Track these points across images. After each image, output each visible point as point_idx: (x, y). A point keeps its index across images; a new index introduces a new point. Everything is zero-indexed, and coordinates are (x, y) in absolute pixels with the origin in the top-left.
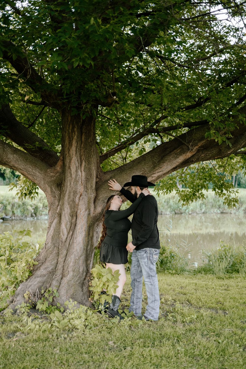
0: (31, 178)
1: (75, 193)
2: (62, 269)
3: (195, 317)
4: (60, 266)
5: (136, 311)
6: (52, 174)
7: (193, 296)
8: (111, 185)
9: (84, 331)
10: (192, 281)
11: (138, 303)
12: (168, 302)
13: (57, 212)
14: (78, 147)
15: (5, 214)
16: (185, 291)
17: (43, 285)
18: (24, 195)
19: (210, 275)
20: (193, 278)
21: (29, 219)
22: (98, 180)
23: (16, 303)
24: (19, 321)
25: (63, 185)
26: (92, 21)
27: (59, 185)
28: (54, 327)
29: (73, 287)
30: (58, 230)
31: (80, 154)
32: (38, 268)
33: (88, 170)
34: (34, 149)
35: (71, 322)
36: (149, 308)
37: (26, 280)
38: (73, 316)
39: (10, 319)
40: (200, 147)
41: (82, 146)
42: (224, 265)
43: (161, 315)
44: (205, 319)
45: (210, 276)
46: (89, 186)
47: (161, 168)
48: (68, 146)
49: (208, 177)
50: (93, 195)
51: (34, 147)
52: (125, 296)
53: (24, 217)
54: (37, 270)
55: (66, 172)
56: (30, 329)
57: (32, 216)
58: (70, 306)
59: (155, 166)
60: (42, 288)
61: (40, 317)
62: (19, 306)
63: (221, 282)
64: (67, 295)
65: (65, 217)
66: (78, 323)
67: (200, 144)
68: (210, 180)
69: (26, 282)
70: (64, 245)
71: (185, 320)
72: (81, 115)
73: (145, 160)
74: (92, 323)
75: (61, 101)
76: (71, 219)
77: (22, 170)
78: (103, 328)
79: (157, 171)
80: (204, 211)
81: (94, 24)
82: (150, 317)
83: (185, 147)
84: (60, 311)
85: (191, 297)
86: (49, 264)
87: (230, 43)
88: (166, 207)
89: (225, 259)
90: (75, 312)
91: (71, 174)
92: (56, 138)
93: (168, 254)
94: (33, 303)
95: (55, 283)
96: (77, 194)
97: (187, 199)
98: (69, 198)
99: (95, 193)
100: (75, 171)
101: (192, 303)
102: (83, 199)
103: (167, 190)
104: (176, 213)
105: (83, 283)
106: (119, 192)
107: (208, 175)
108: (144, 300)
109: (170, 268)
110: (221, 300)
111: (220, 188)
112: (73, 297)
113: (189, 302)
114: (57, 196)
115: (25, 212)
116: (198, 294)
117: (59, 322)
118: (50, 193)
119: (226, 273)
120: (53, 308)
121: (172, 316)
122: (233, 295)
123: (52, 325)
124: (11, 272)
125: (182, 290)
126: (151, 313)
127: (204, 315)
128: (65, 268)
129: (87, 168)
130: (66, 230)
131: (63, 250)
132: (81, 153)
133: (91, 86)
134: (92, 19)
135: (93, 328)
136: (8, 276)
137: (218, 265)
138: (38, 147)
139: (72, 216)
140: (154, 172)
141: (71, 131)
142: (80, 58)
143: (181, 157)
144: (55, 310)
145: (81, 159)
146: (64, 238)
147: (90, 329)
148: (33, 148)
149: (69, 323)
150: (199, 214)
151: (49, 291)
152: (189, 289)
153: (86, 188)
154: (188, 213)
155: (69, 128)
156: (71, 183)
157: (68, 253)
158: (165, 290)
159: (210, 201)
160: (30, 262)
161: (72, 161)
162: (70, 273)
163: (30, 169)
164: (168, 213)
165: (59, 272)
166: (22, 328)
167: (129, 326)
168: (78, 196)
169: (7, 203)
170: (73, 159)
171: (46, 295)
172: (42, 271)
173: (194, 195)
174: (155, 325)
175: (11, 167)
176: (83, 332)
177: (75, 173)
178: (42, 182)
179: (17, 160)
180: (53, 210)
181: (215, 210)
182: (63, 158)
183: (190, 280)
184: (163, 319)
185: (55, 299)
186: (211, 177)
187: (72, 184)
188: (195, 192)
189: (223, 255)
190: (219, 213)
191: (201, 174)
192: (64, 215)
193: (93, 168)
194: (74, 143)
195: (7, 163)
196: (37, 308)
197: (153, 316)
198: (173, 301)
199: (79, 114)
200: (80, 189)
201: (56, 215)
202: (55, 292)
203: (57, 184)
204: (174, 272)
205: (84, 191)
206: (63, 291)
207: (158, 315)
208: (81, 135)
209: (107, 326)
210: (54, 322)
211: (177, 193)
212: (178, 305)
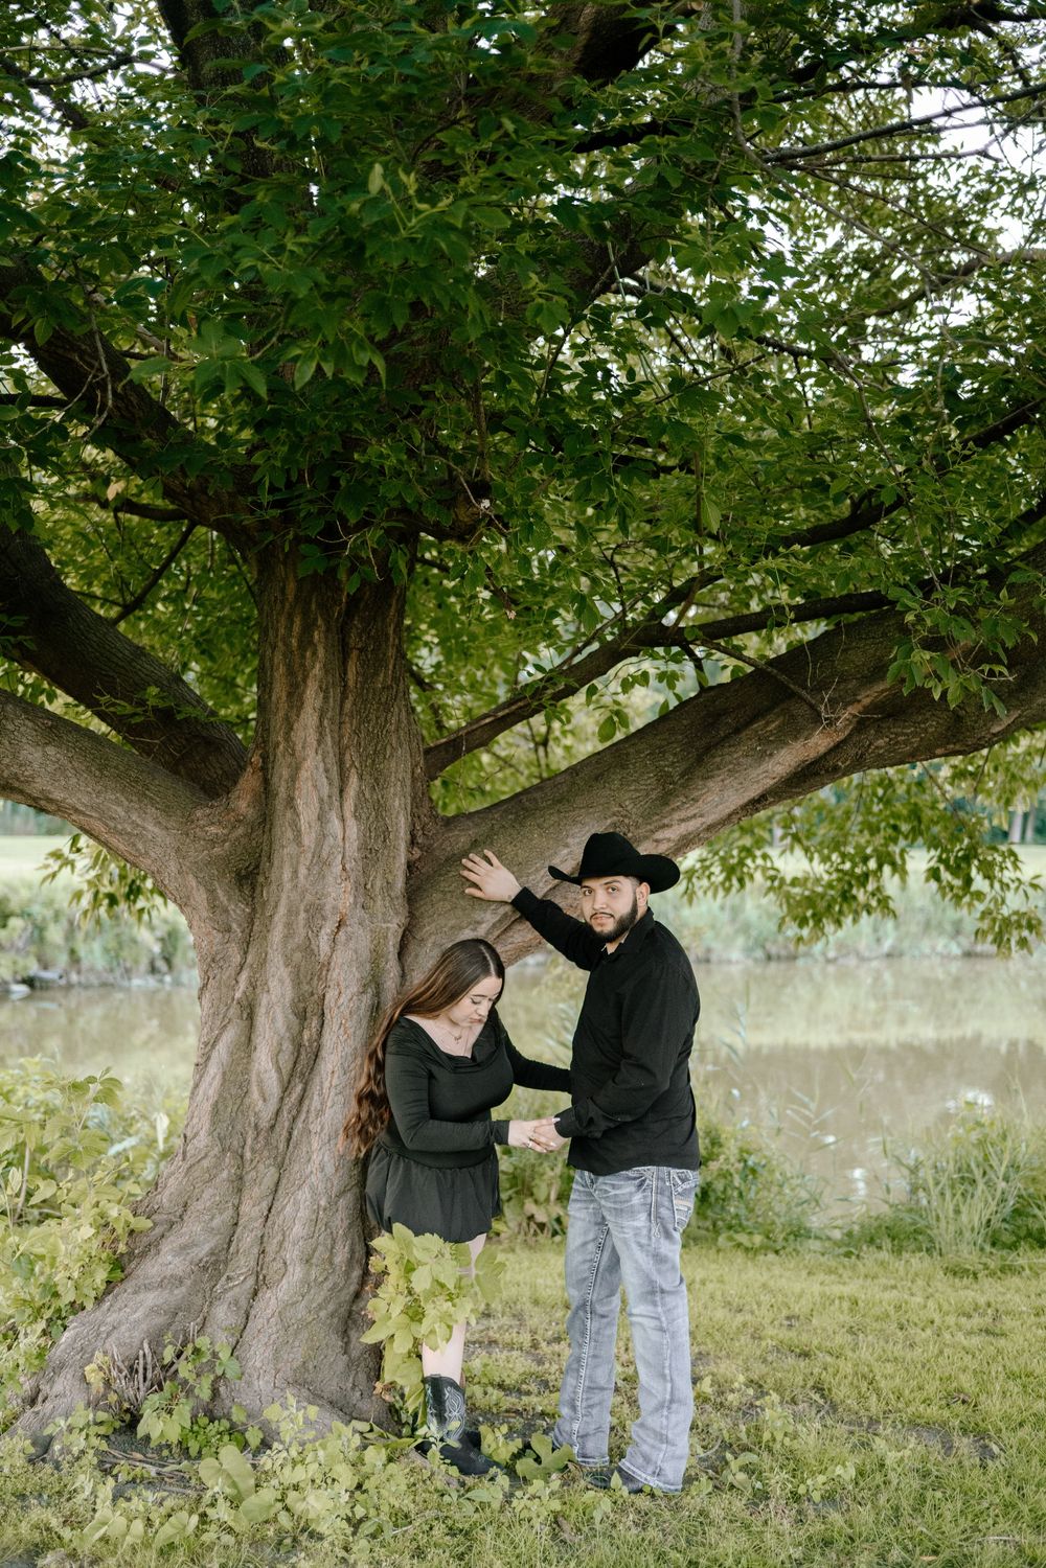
0: (122, 847)
1: (315, 912)
2: (256, 1251)
3: (846, 1472)
4: (247, 1239)
5: (583, 1447)
6: (213, 829)
7: (841, 1363)
8: (472, 877)
9: (346, 1549)
10: (837, 1290)
11: (594, 1411)
12: (731, 1397)
13: (238, 995)
14: (329, 715)
15: (39, 960)
16: (804, 1338)
17: (170, 1325)
18: (106, 902)
19: (918, 1255)
20: (841, 1271)
21: (140, 982)
22: (417, 853)
23: (49, 1405)
24: (59, 1493)
25: (261, 879)
26: (376, 180)
27: (246, 877)
28: (214, 1527)
29: (305, 1335)
30: (240, 1078)
31: (338, 743)
32: (152, 1247)
33: (374, 813)
34: (138, 720)
35: (288, 1501)
36: (641, 1433)
37: (98, 1300)
38: (299, 1475)
39: (20, 1487)
40: (866, 710)
41: (348, 705)
42: (978, 1210)
43: (694, 1461)
44: (895, 1482)
45: (917, 1262)
46: (378, 883)
47: (695, 800)
48: (283, 706)
49: (907, 819)
50: (396, 920)
51: (139, 710)
52: (540, 1362)
53: (118, 973)
54: (143, 1255)
55: (278, 823)
56: (105, 1540)
57: (153, 970)
58: (287, 1430)
59: (668, 793)
60: (168, 1338)
61: (153, 1471)
62: (62, 1423)
63: (969, 1294)
64: (278, 1371)
65: (273, 1021)
66: (322, 1507)
67: (867, 697)
68: (916, 833)
69: (94, 1311)
70: (267, 1143)
71: (802, 1490)
72: (342, 575)
73: (623, 767)
74: (385, 1508)
75: (252, 512)
76: (296, 1028)
77: (84, 814)
78: (435, 1532)
79: (676, 816)
80: (893, 947)
81: (382, 191)
82: (645, 1478)
83: (802, 710)
84: (244, 1446)
85: (830, 1370)
86: (198, 1228)
87: (1000, 239)
88: (728, 930)
89: (981, 1186)
90: (310, 1458)
91: (299, 831)
92: (244, 656)
93: (732, 1160)
94: (126, 1405)
95: (222, 1314)
96: (324, 918)
97: (814, 915)
98: (287, 937)
99: (404, 911)
100: (314, 817)
101: (837, 1400)
102: (349, 939)
103: (728, 878)
104: (769, 958)
105: (350, 1313)
106: (508, 908)
107: (905, 812)
108: (620, 1383)
109: (740, 1225)
110: (966, 1386)
111: (958, 866)
112: (304, 1383)
113: (823, 1396)
114: (234, 926)
115: (125, 953)
116: (864, 1354)
117: (235, 1502)
118: (205, 914)
119: (988, 1248)
120: (213, 1428)
121: (744, 1469)
122: (1021, 1361)
123: (204, 1515)
124: (31, 1263)
125: (793, 1334)
126: (654, 1458)
127: (888, 1462)
128: (271, 1248)
129: (370, 805)
130: (274, 1075)
131: (261, 1167)
132: (341, 737)
133: (381, 456)
134: (378, 169)
135: (389, 1533)
136: (16, 1282)
137: (951, 1208)
138: (155, 709)
139: (302, 1016)
140: (666, 821)
141: (300, 642)
142: (324, 344)
143: (783, 752)
144: (220, 1440)
145: (341, 763)
146: (266, 1113)
147: (374, 1536)
148: (135, 714)
149: (279, 1505)
150: (869, 959)
151: (197, 1351)
152: (824, 1330)
153: (362, 890)
154: (824, 954)
155: (289, 629)
156: (295, 872)
157: (284, 1181)
158: (718, 1337)
159: (919, 904)
160: (117, 1219)
161: (304, 774)
162: (290, 1269)
163: (119, 809)
164: (736, 955)
165: (243, 1265)
166: (66, 1533)
167: (551, 1518)
168: (329, 927)
169: (49, 913)
170: (308, 764)
171: (185, 1369)
172: (168, 1261)
173: (847, 897)
174: (667, 1515)
175: (35, 799)
176: (344, 1554)
177: (316, 826)
178: (172, 863)
179: (61, 769)
180: (219, 988)
181: (941, 944)
182: (265, 758)
183: (828, 1279)
184: (705, 1485)
185: (222, 1389)
186: (920, 822)
187: (301, 876)
188: (851, 886)
189: (973, 1166)
190: (955, 958)
191: (875, 809)
192: (267, 1013)
193: (397, 803)
194: (312, 696)
195: (16, 784)
196: (141, 1430)
197: (658, 1473)
198: (751, 1392)
199: (333, 571)
200: (339, 895)
201: (232, 1011)
202: (224, 1355)
203: (238, 874)
204: (758, 1239)
205: (355, 903)
206: (258, 1353)
207: (683, 1466)
208: (344, 663)
209: (450, 1522)
210: (213, 1505)
211: (771, 889)
212: (774, 1415)
